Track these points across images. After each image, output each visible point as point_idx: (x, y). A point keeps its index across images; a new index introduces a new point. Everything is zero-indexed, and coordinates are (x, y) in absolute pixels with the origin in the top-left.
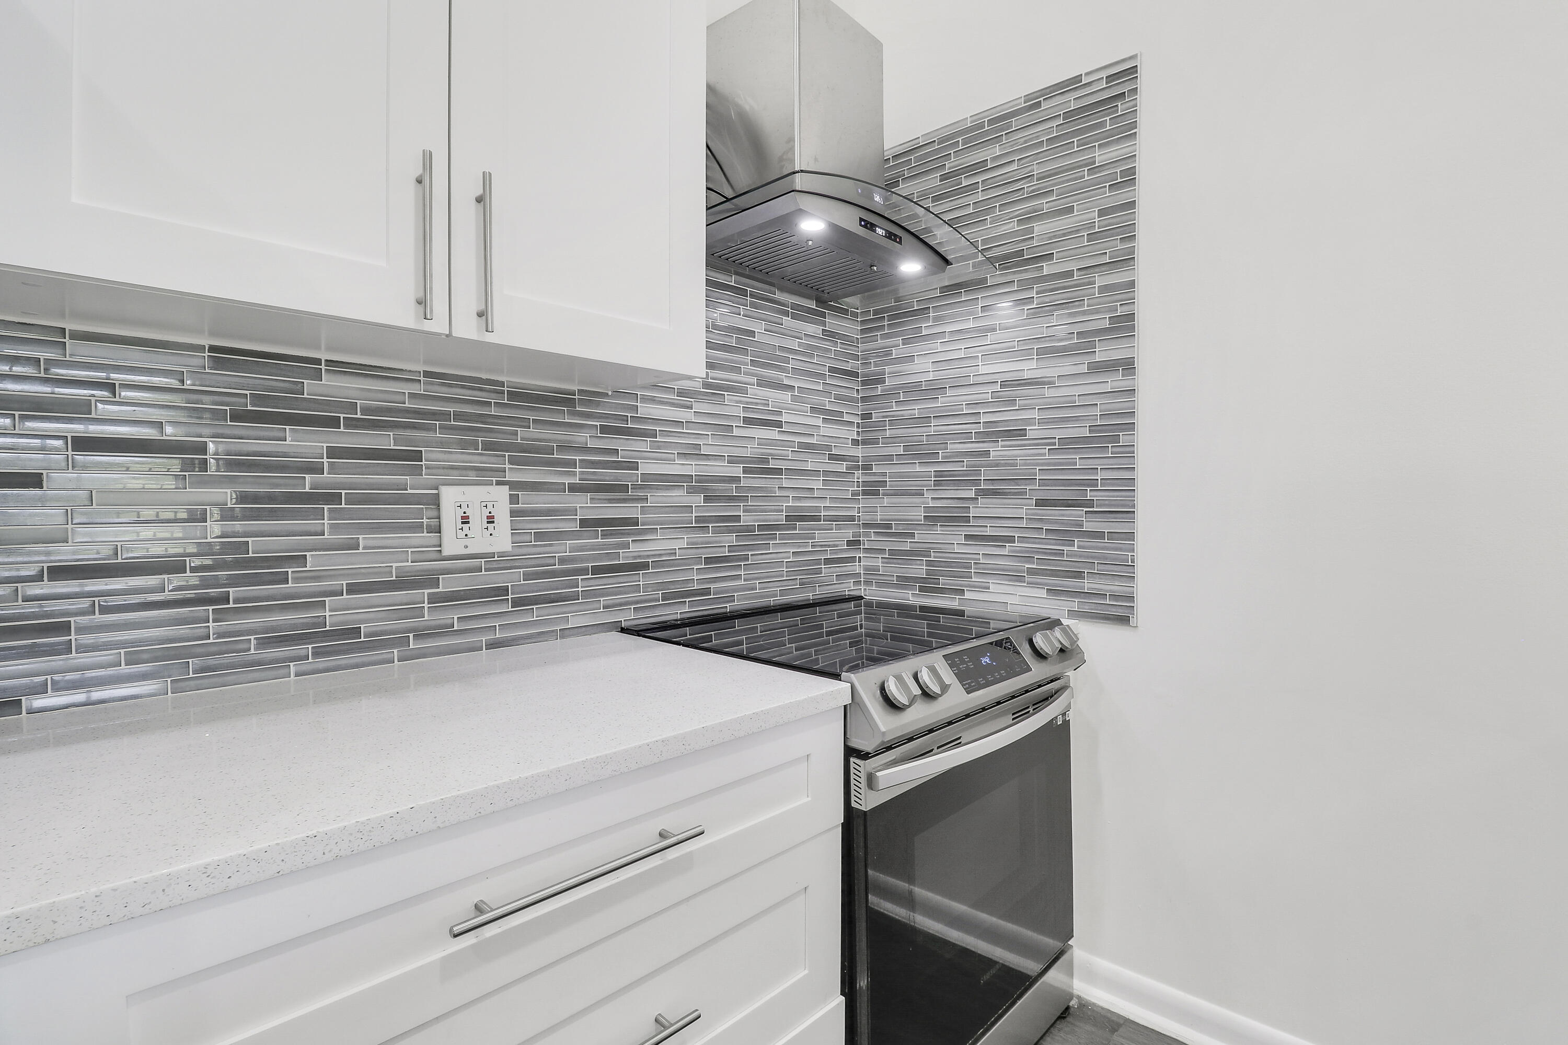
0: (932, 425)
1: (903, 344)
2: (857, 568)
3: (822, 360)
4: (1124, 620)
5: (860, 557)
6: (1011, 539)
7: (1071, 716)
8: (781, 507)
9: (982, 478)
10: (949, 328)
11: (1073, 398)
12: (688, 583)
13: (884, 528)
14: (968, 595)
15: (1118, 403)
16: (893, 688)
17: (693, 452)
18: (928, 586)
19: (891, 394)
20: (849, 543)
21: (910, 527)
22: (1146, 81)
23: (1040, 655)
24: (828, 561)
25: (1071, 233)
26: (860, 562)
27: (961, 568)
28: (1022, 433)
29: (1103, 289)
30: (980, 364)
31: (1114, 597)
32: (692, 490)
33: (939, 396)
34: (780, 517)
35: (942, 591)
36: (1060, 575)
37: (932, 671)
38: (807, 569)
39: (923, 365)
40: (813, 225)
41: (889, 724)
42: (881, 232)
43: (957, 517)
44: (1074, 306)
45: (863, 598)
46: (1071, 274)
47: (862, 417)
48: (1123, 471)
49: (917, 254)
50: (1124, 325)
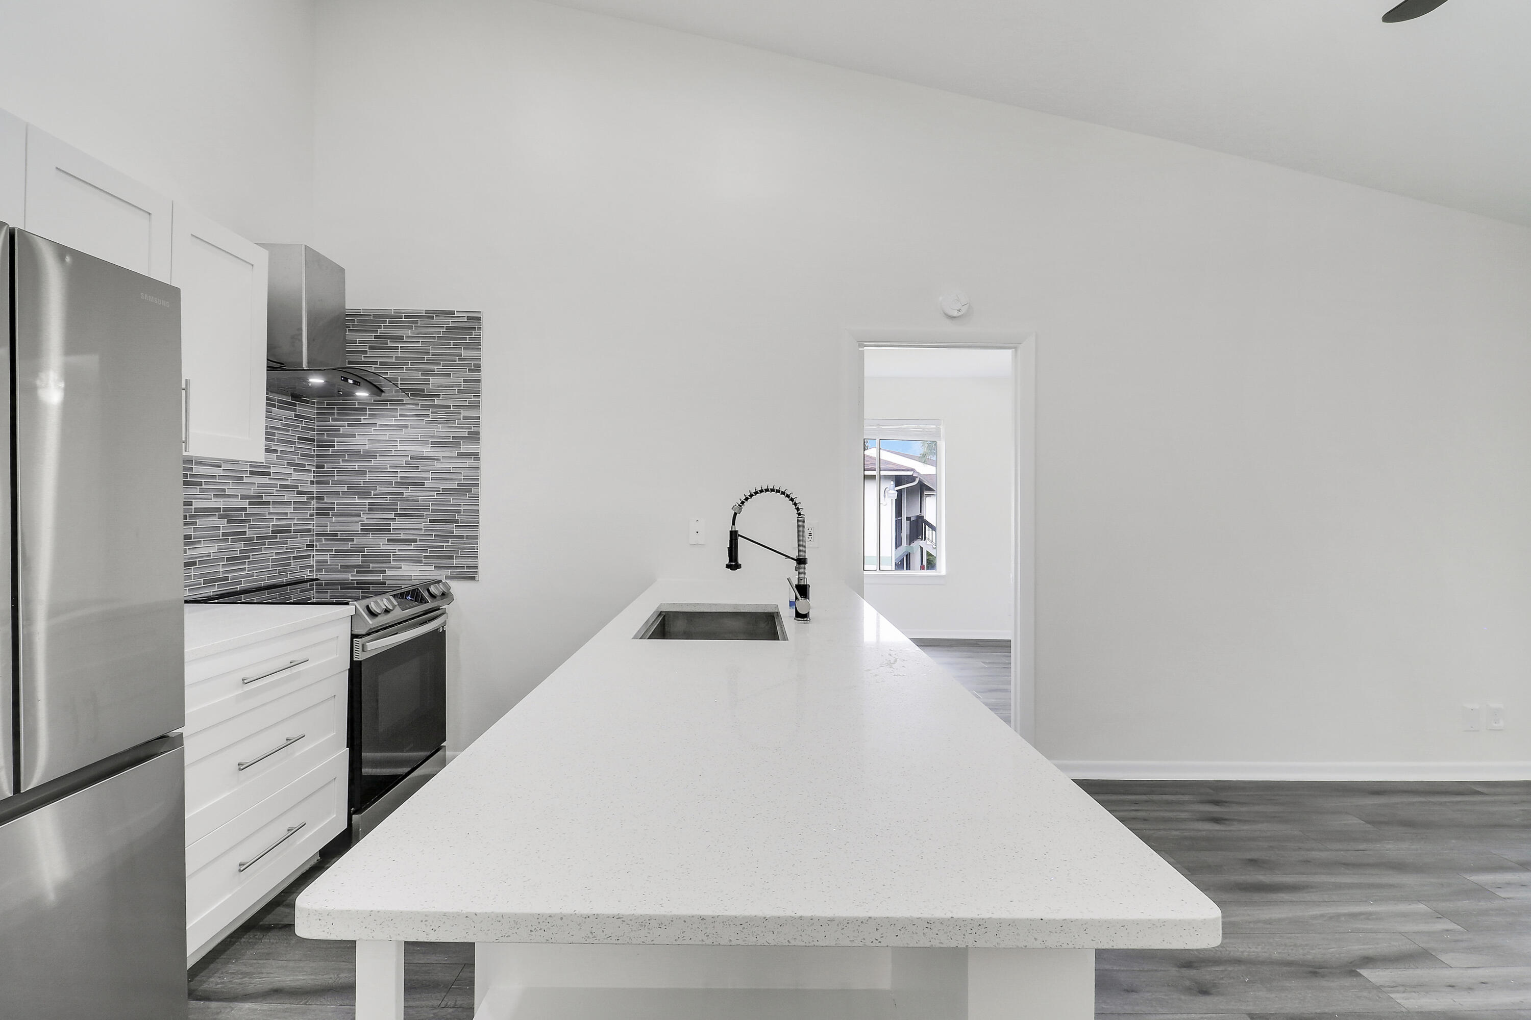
0: (367, 475)
1: (348, 426)
2: (312, 562)
3: (294, 432)
4: (473, 578)
5: (313, 555)
6: (415, 540)
7: (446, 628)
8: (269, 525)
9: (399, 507)
10: (379, 422)
11: (449, 469)
12: (217, 574)
13: (332, 536)
14: (388, 573)
15: (472, 473)
16: (373, 607)
17: (221, 494)
18: (362, 569)
19: (339, 454)
20: (308, 546)
21: (350, 535)
22: (486, 323)
23: (433, 596)
24: (295, 558)
25: (449, 387)
26: (313, 558)
27: (384, 558)
28: (423, 484)
29: (465, 417)
30: (398, 445)
31: (468, 567)
32: (221, 517)
33: (372, 460)
34: (268, 531)
35: (372, 571)
36: (441, 558)
37: (389, 600)
38: (283, 563)
39: (361, 440)
40: (316, 380)
41: (371, 623)
42: (350, 381)
43: (381, 529)
44: (450, 423)
45: (317, 579)
46: (449, 407)
47: (317, 467)
48: (473, 506)
49: (368, 389)
50: (474, 436)
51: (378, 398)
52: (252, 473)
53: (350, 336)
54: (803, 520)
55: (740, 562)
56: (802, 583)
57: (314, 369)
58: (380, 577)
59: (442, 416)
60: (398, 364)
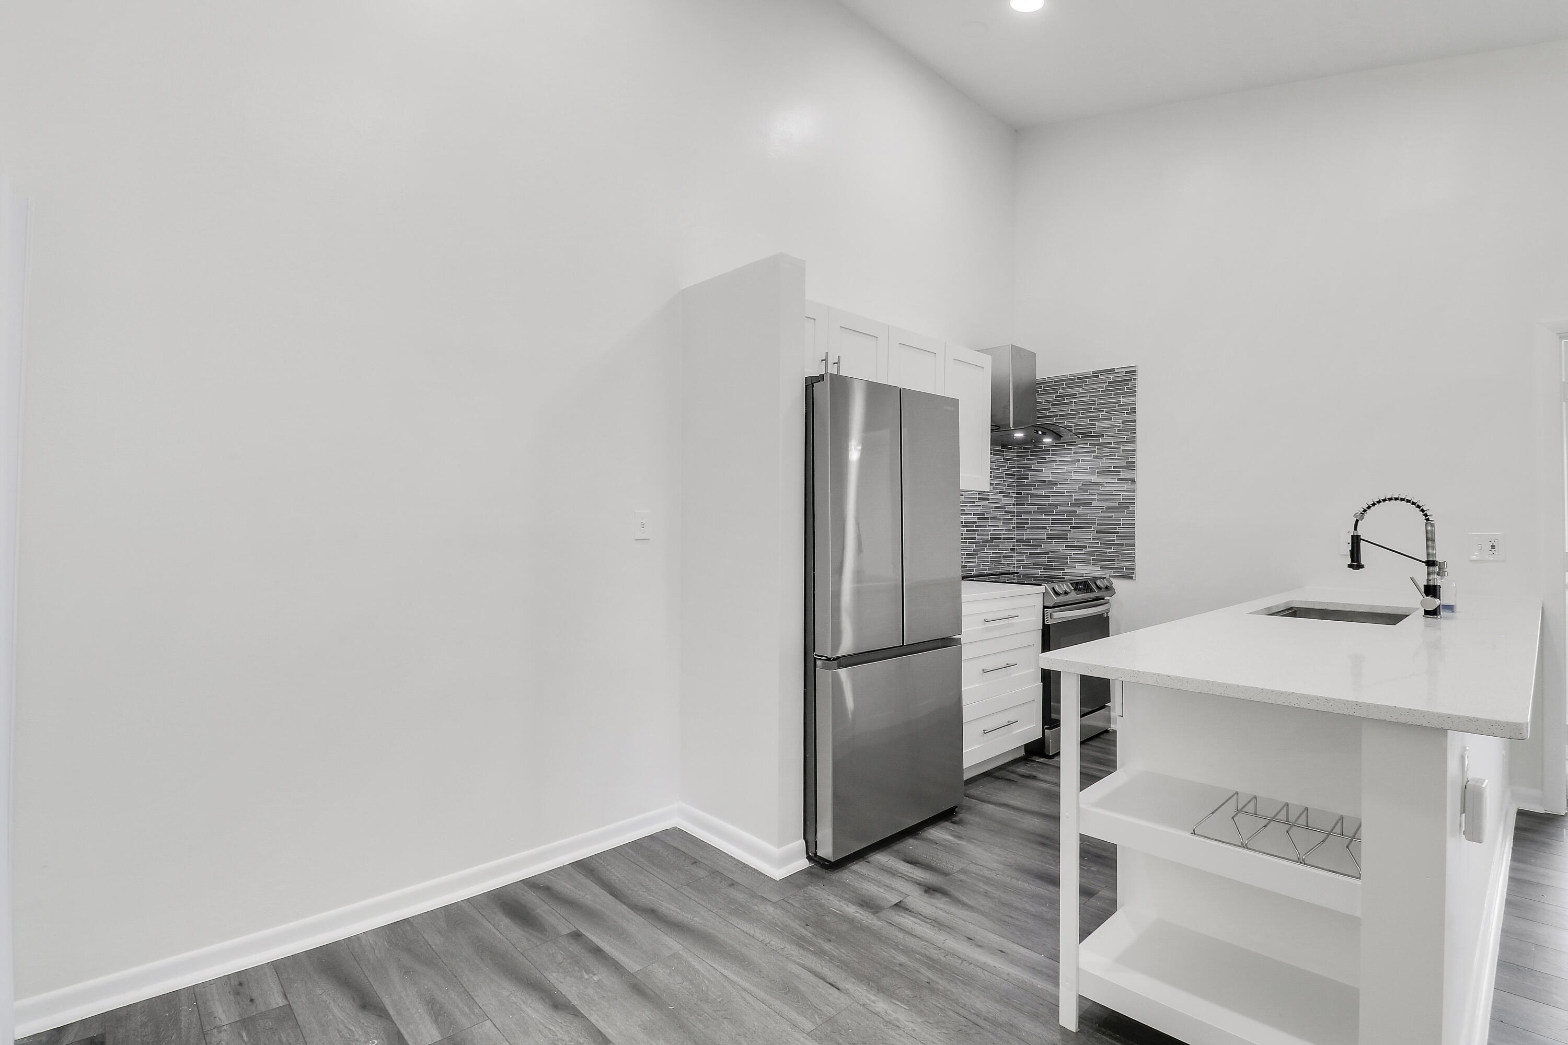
1: (1038, 464)
2: (1014, 560)
3: (1004, 470)
4: (1131, 578)
5: (1015, 556)
6: (1086, 547)
7: (1110, 614)
8: (989, 534)
9: (1073, 522)
10: (1059, 460)
11: (1112, 492)
13: (1027, 543)
14: (1066, 570)
15: (1129, 495)
16: (1057, 588)
18: (1048, 567)
19: (1031, 484)
20: (1011, 549)
21: (1040, 542)
22: (1140, 375)
23: (1099, 588)
24: (1004, 557)
25: (1111, 428)
27: (1063, 559)
28: (1091, 504)
29: (1123, 451)
30: (1073, 475)
31: (1127, 569)
33: (1054, 487)
34: (989, 538)
36: (1106, 561)
37: (1067, 585)
38: (997, 560)
39: (1047, 474)
40: (1019, 435)
41: (1056, 599)
42: (1040, 433)
43: (1061, 538)
44: (1112, 456)
45: (1017, 573)
46: (1111, 443)
47: (1017, 494)
48: (1130, 521)
49: (1050, 436)
50: (1131, 465)
51: (1059, 442)
52: (979, 499)
53: (1039, 398)
54: (1433, 526)
55: (1362, 563)
56: (1431, 583)
57: (1018, 426)
58: (1061, 573)
59: (1106, 450)
60: (1073, 415)
